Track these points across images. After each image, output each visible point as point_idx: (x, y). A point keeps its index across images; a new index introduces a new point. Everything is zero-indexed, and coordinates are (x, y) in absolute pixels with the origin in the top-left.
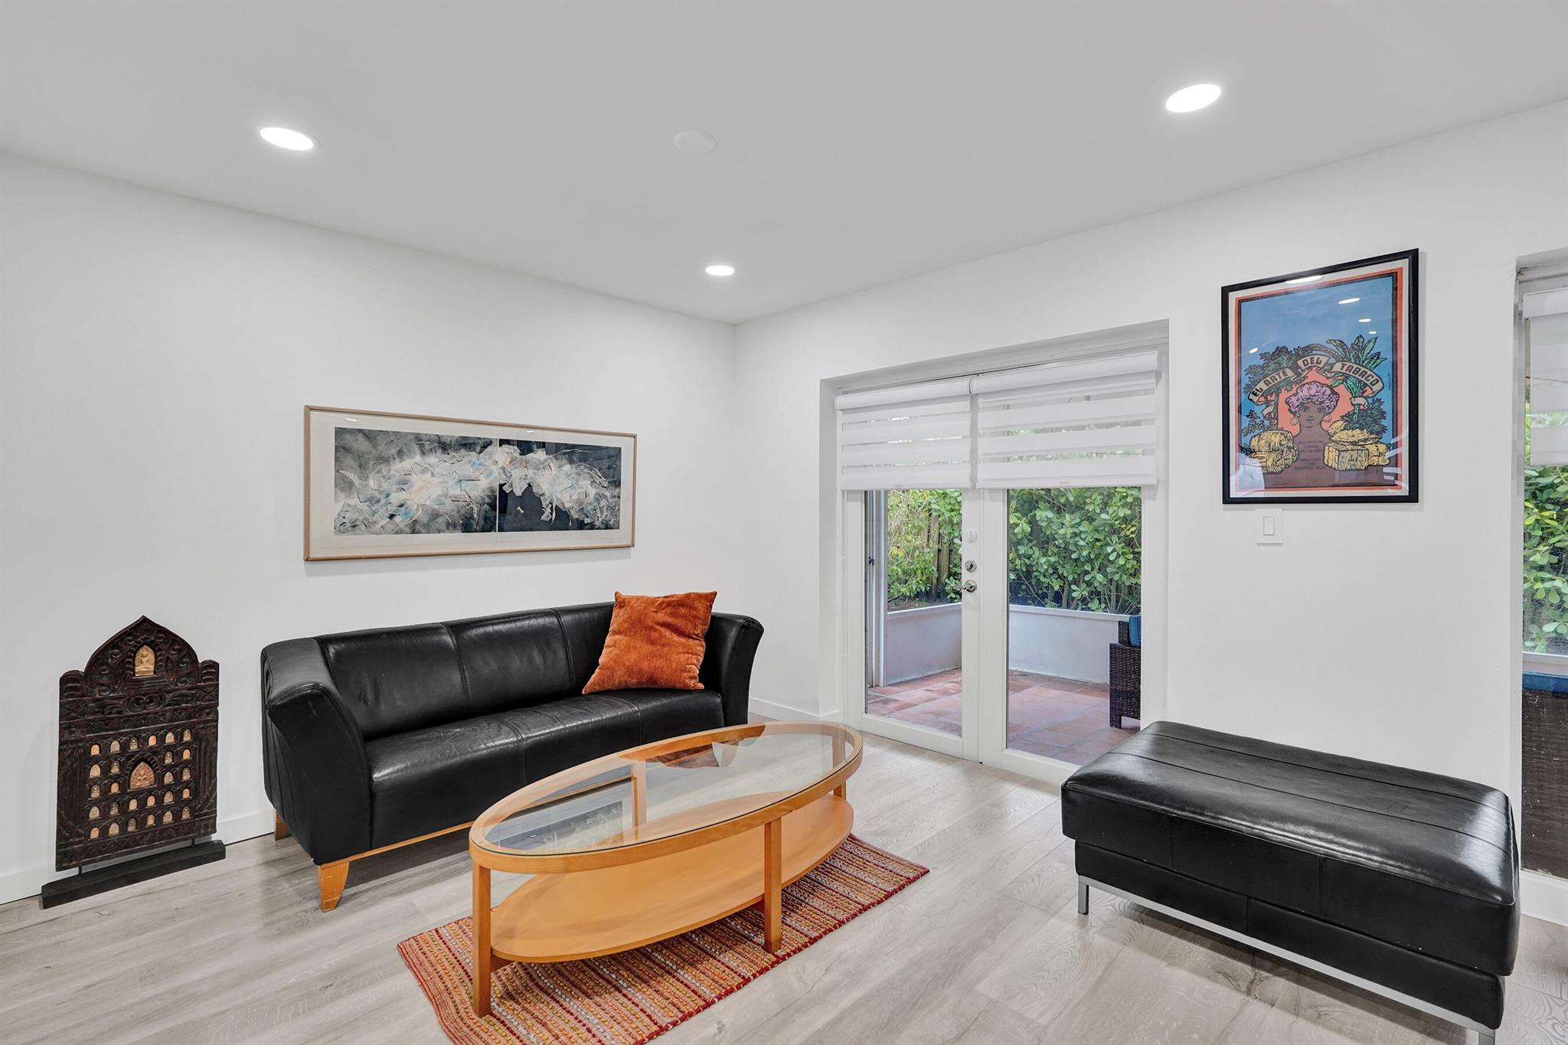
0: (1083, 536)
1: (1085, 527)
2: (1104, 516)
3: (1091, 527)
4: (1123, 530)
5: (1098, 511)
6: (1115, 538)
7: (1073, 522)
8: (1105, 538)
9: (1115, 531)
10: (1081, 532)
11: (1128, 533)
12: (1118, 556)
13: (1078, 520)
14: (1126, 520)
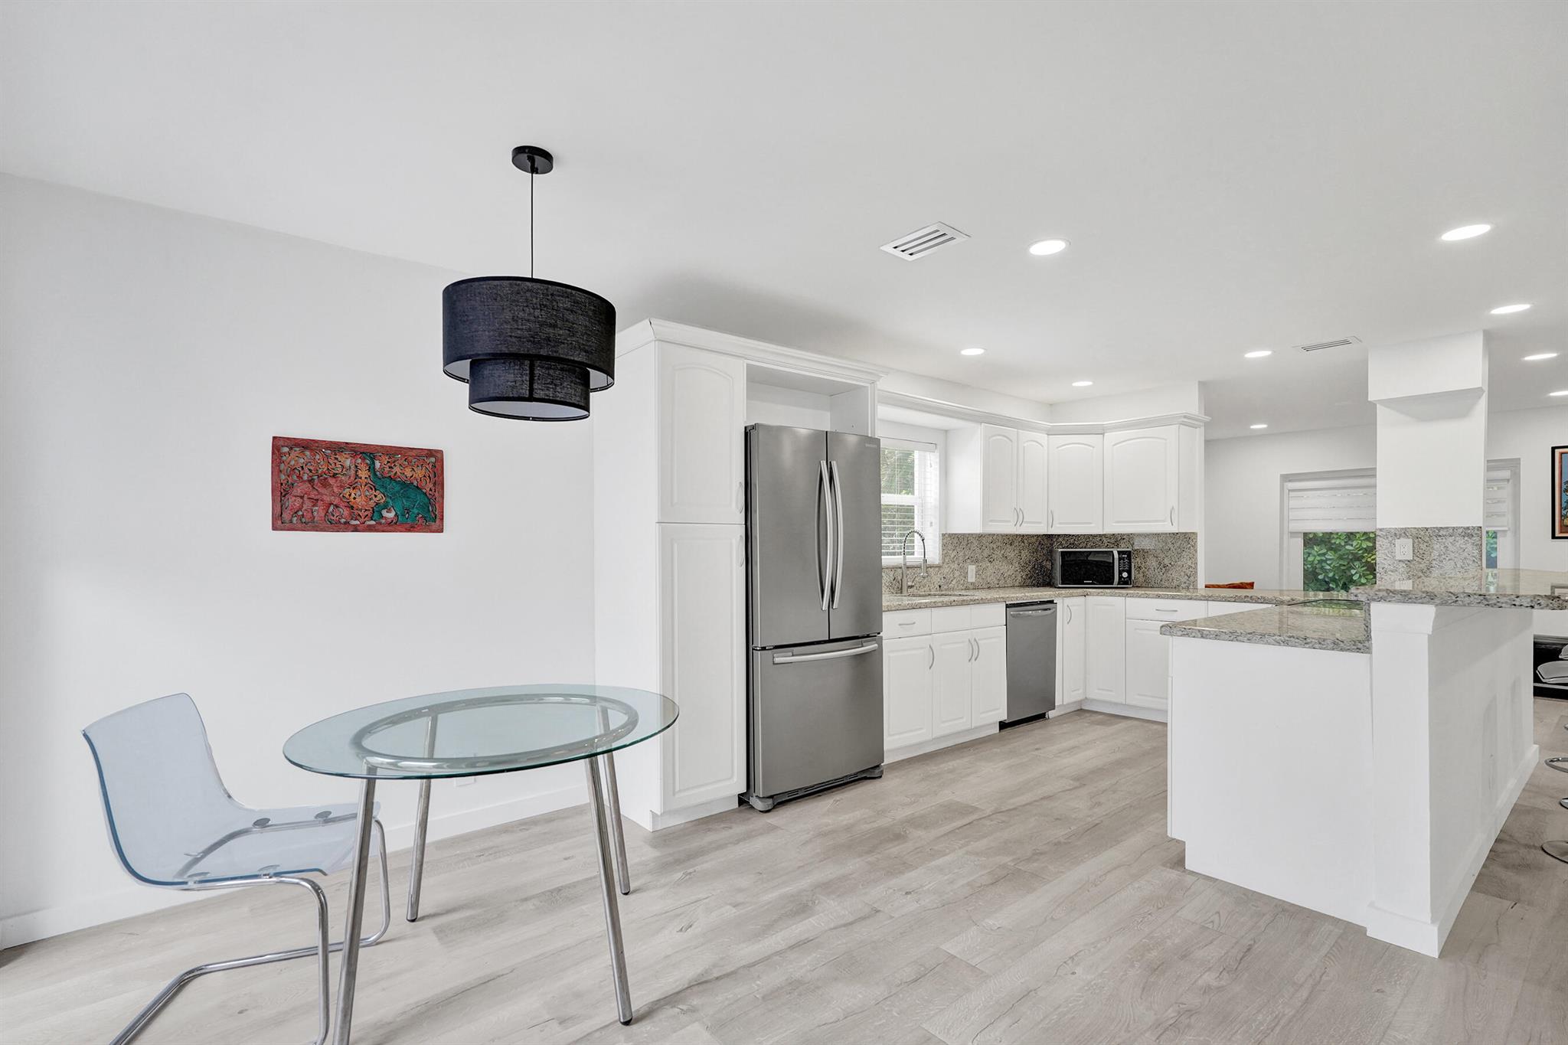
0: (1328, 562)
1: (1330, 555)
2: (1348, 547)
3: (1337, 555)
4: (1364, 557)
5: (1343, 544)
6: (1357, 564)
7: (1321, 552)
8: (1348, 563)
9: (1358, 559)
10: (1327, 559)
11: (1369, 560)
12: (1360, 577)
13: (1324, 551)
14: (1367, 550)
